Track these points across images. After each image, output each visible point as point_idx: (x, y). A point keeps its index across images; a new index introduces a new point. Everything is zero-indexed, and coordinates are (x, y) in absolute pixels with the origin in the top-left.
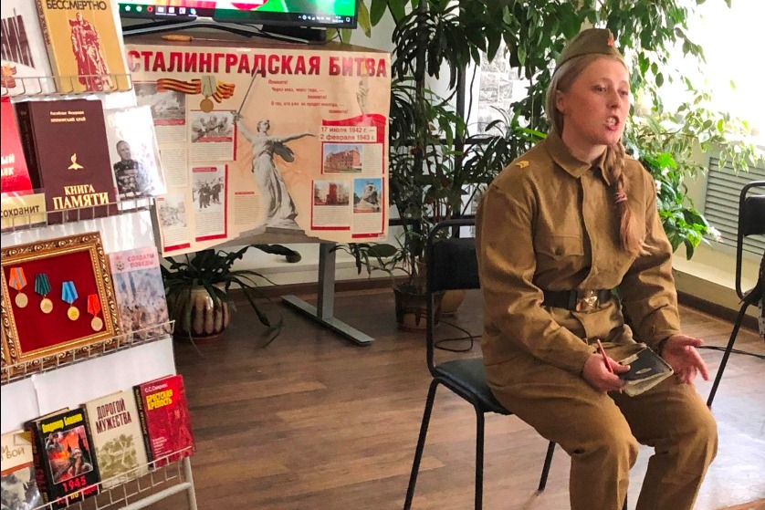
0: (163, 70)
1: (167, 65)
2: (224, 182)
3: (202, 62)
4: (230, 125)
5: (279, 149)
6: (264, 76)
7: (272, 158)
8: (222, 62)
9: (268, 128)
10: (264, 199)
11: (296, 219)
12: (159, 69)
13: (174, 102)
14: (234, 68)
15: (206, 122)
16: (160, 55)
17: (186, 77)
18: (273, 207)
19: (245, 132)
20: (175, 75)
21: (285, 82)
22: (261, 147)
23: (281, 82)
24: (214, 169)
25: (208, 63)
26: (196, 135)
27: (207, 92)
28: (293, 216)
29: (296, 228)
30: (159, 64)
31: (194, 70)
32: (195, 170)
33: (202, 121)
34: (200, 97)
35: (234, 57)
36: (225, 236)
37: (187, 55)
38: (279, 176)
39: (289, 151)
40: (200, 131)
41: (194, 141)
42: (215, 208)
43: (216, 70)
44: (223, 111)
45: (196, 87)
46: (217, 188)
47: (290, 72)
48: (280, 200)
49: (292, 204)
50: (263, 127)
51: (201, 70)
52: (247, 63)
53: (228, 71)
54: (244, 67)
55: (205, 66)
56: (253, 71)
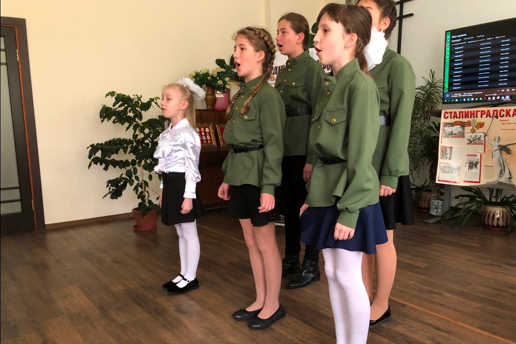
0: (457, 118)
1: (458, 116)
2: (479, 161)
3: (471, 114)
4: (482, 138)
5: (504, 149)
6: (497, 118)
7: (501, 152)
8: (479, 114)
9: (499, 140)
10: (498, 169)
11: (511, 180)
12: (455, 118)
13: (461, 130)
14: (484, 116)
15: (473, 137)
16: (455, 113)
17: (465, 120)
18: (502, 173)
19: (489, 141)
20: (461, 120)
21: (508, 120)
22: (496, 148)
23: (505, 121)
24: (476, 155)
25: (473, 115)
26: (469, 142)
27: (473, 125)
28: (510, 178)
29: (511, 183)
30: (455, 116)
31: (468, 117)
32: (467, 155)
33: (471, 136)
34: (471, 128)
35: (484, 111)
36: (479, 182)
37: (465, 112)
38: (504, 160)
39: (509, 150)
40: (470, 140)
41: (468, 144)
42: (475, 171)
43: (477, 117)
44: (479, 133)
45: (469, 124)
46: (477, 163)
47: (510, 116)
48: (504, 170)
49: (510, 173)
50: (497, 139)
51: (471, 117)
52: (490, 114)
53: (481, 117)
54: (488, 115)
55: (472, 116)
56: (493, 116)
